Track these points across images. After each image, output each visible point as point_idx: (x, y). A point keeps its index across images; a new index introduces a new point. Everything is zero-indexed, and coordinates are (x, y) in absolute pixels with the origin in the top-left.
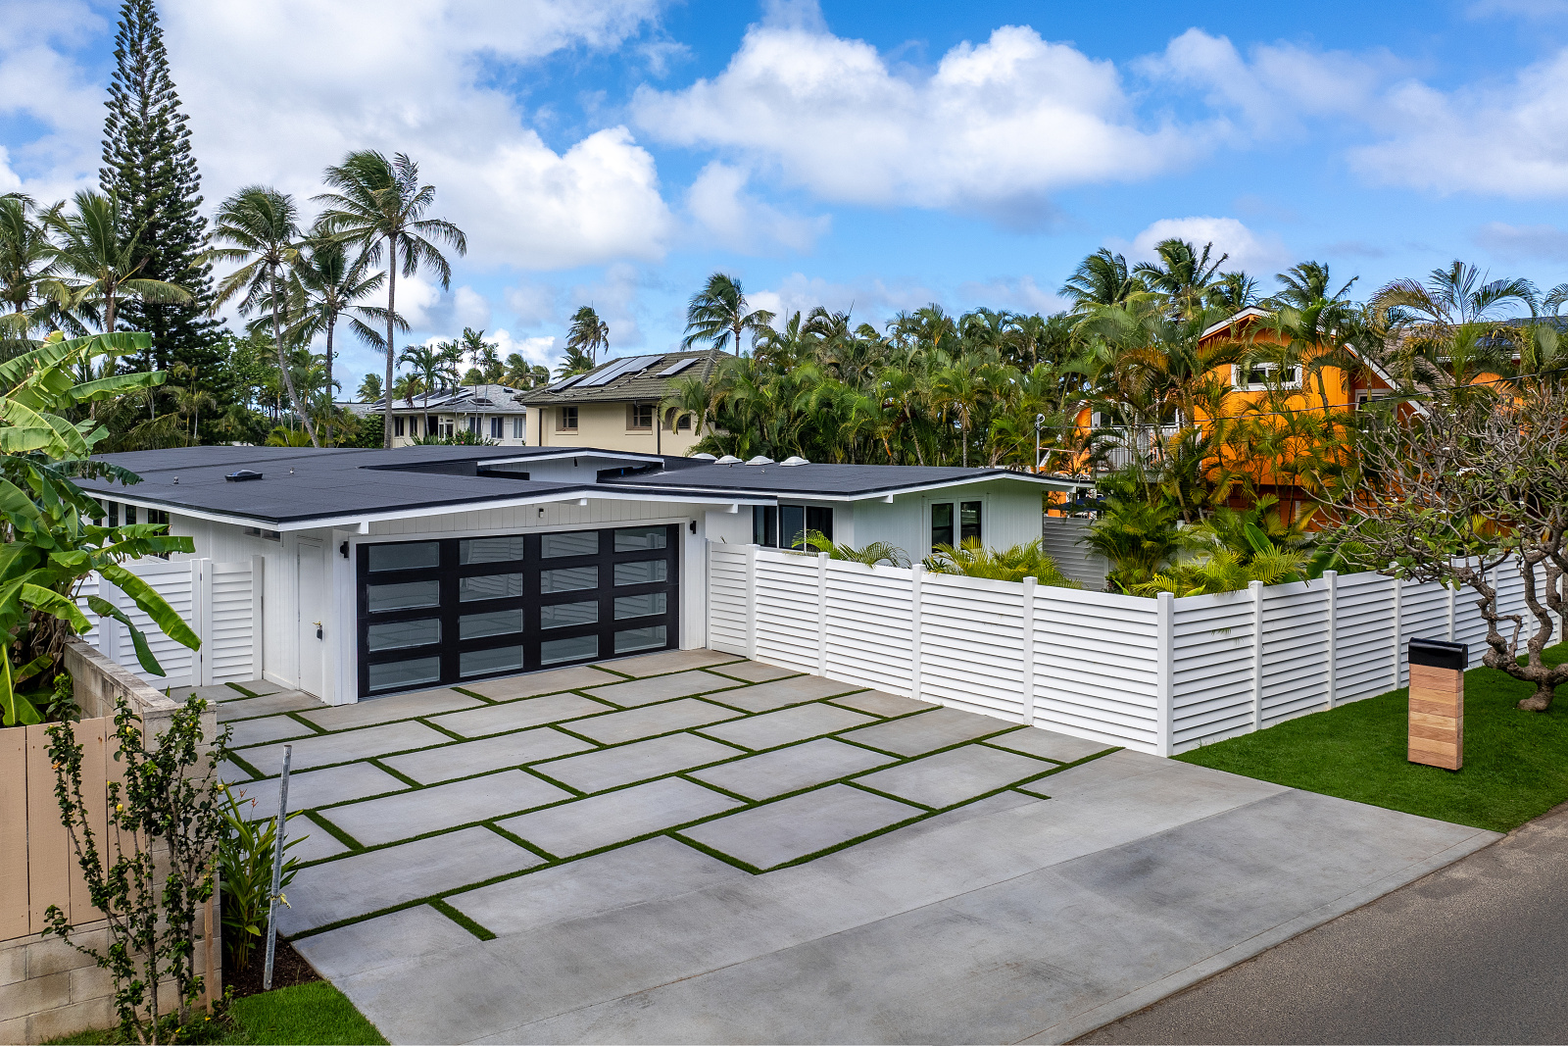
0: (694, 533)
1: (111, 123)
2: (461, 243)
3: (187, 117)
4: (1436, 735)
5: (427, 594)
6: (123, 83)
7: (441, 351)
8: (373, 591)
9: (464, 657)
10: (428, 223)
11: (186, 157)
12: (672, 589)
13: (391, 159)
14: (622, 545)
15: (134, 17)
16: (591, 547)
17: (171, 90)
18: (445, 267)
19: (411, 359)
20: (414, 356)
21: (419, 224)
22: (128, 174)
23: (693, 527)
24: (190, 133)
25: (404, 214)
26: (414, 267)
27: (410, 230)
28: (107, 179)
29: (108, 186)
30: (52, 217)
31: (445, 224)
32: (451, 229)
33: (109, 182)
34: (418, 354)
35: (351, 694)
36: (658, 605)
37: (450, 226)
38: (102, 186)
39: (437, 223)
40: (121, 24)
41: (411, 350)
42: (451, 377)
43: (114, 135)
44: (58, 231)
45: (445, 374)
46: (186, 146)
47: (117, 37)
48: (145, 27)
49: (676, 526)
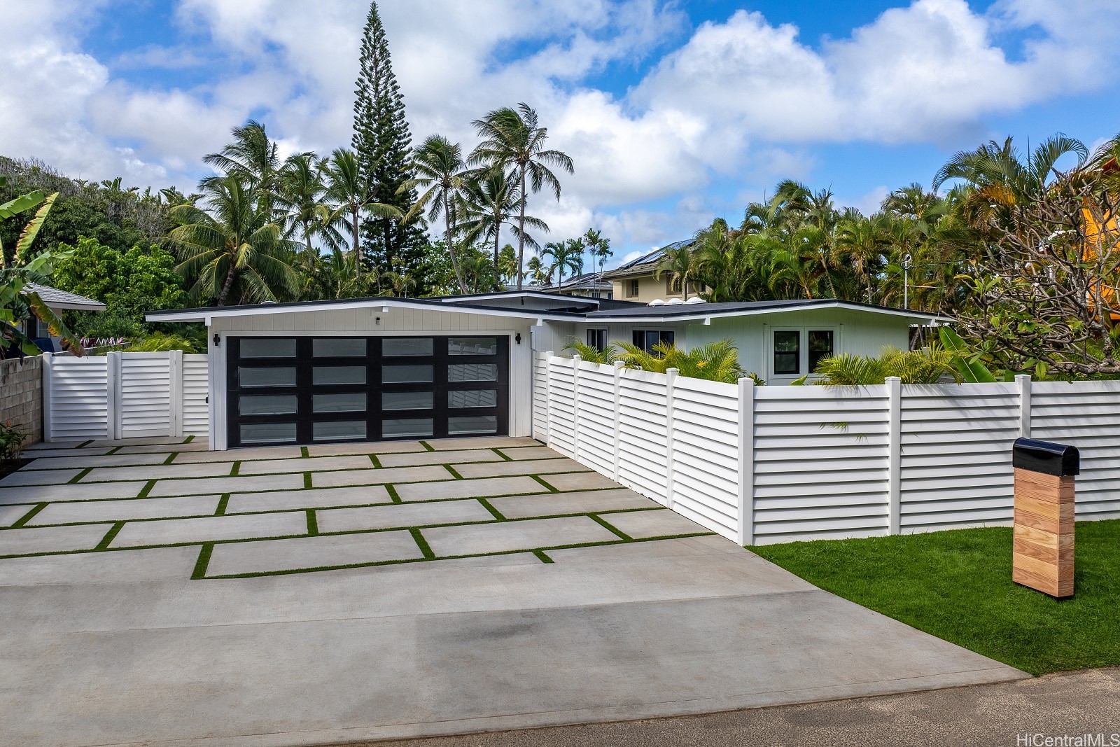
0: (519, 343)
1: (358, 105)
2: (570, 165)
3: (402, 96)
4: (1037, 553)
5: (287, 377)
6: (366, 79)
7: (570, 245)
8: (242, 371)
9: (317, 426)
10: (546, 153)
11: (403, 122)
12: (502, 388)
13: (517, 109)
14: (453, 350)
15: (371, 34)
16: (428, 350)
17: (394, 79)
18: (557, 184)
19: (550, 252)
20: (553, 250)
21: (540, 155)
22: (367, 136)
23: (518, 339)
24: (404, 106)
25: (531, 147)
26: (539, 186)
27: (534, 158)
28: (356, 140)
29: (356, 145)
30: (322, 166)
31: (557, 153)
32: (562, 157)
33: (358, 142)
34: (555, 248)
35: (222, 443)
36: (488, 399)
37: (561, 154)
38: (353, 145)
39: (552, 152)
40: (363, 40)
41: (550, 245)
42: (577, 264)
43: (360, 112)
44: (327, 175)
45: (573, 262)
46: (402, 115)
47: (362, 49)
48: (378, 39)
49: (507, 337)
